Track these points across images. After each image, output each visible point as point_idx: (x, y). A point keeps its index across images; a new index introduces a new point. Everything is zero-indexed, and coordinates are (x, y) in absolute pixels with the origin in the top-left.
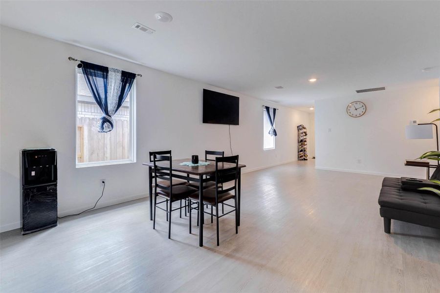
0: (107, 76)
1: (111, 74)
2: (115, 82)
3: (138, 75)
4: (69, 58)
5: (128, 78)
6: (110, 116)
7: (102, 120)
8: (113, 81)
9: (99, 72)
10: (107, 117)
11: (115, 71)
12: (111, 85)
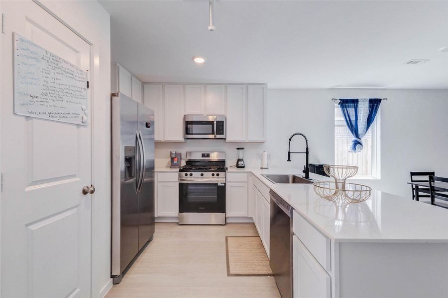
0: (357, 105)
1: (360, 105)
2: (364, 110)
3: (384, 99)
4: (332, 99)
5: (374, 104)
6: (360, 139)
7: (353, 143)
8: (362, 109)
9: (351, 104)
10: (358, 140)
11: (364, 100)
12: (361, 113)
